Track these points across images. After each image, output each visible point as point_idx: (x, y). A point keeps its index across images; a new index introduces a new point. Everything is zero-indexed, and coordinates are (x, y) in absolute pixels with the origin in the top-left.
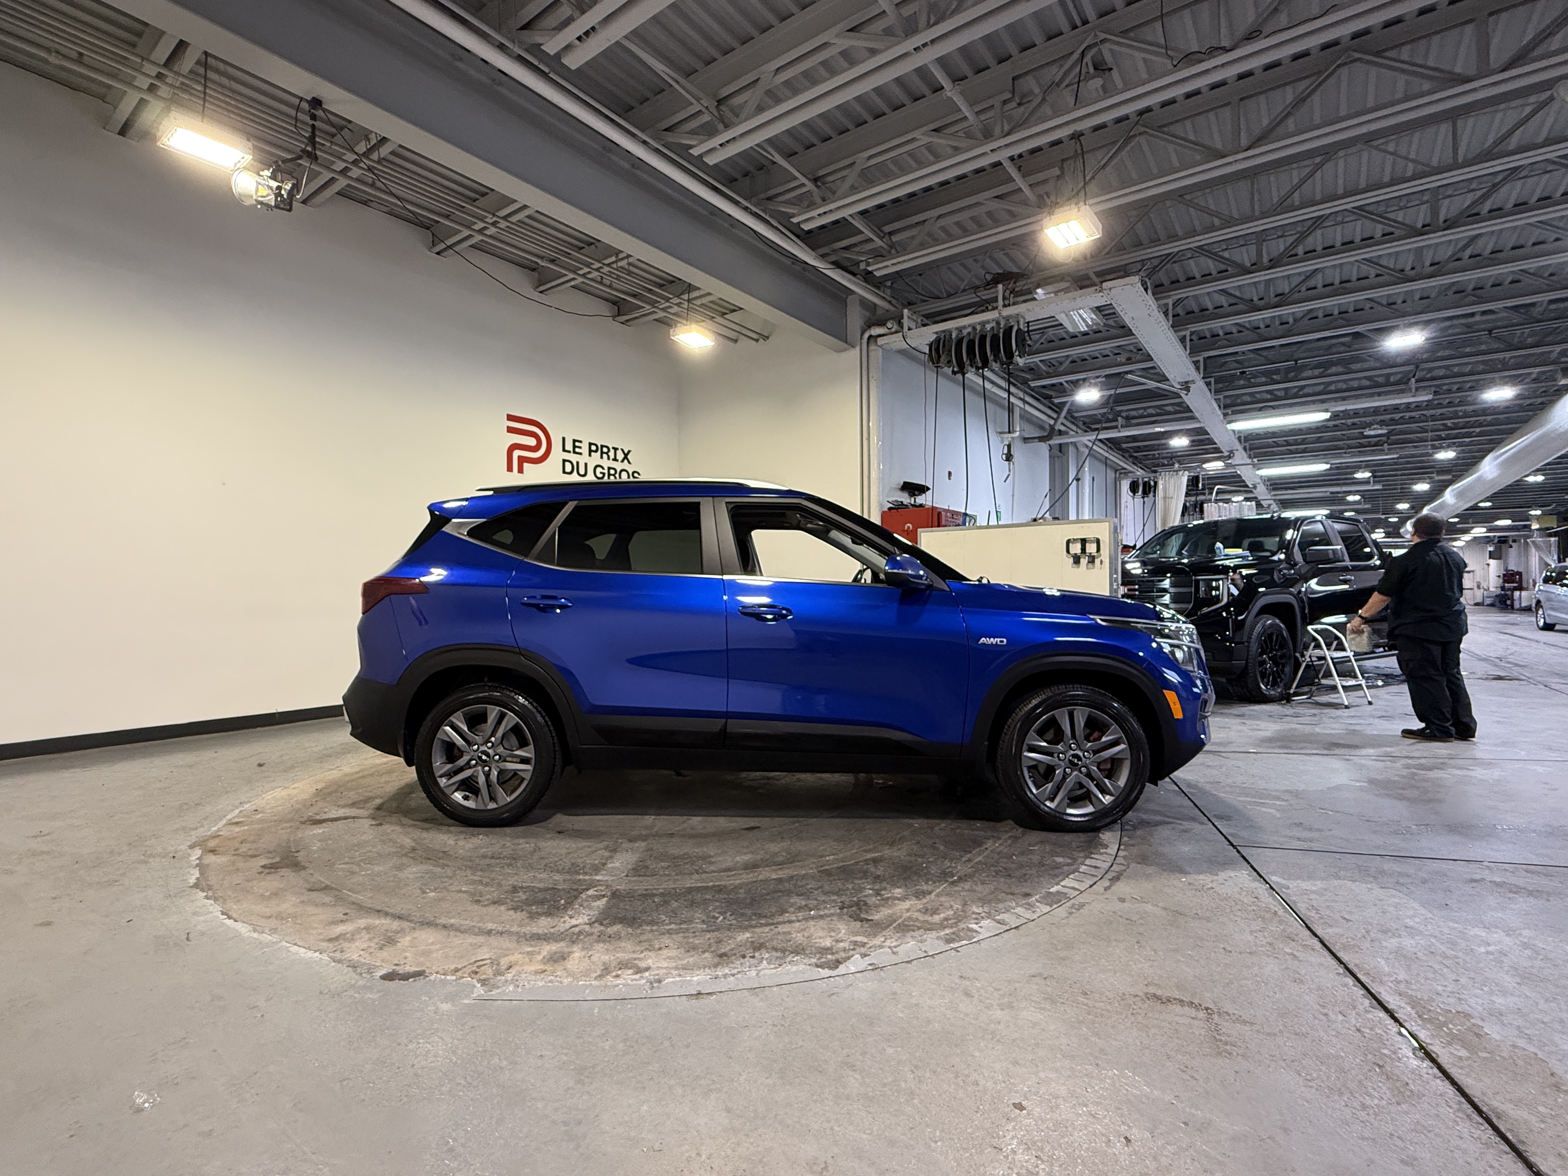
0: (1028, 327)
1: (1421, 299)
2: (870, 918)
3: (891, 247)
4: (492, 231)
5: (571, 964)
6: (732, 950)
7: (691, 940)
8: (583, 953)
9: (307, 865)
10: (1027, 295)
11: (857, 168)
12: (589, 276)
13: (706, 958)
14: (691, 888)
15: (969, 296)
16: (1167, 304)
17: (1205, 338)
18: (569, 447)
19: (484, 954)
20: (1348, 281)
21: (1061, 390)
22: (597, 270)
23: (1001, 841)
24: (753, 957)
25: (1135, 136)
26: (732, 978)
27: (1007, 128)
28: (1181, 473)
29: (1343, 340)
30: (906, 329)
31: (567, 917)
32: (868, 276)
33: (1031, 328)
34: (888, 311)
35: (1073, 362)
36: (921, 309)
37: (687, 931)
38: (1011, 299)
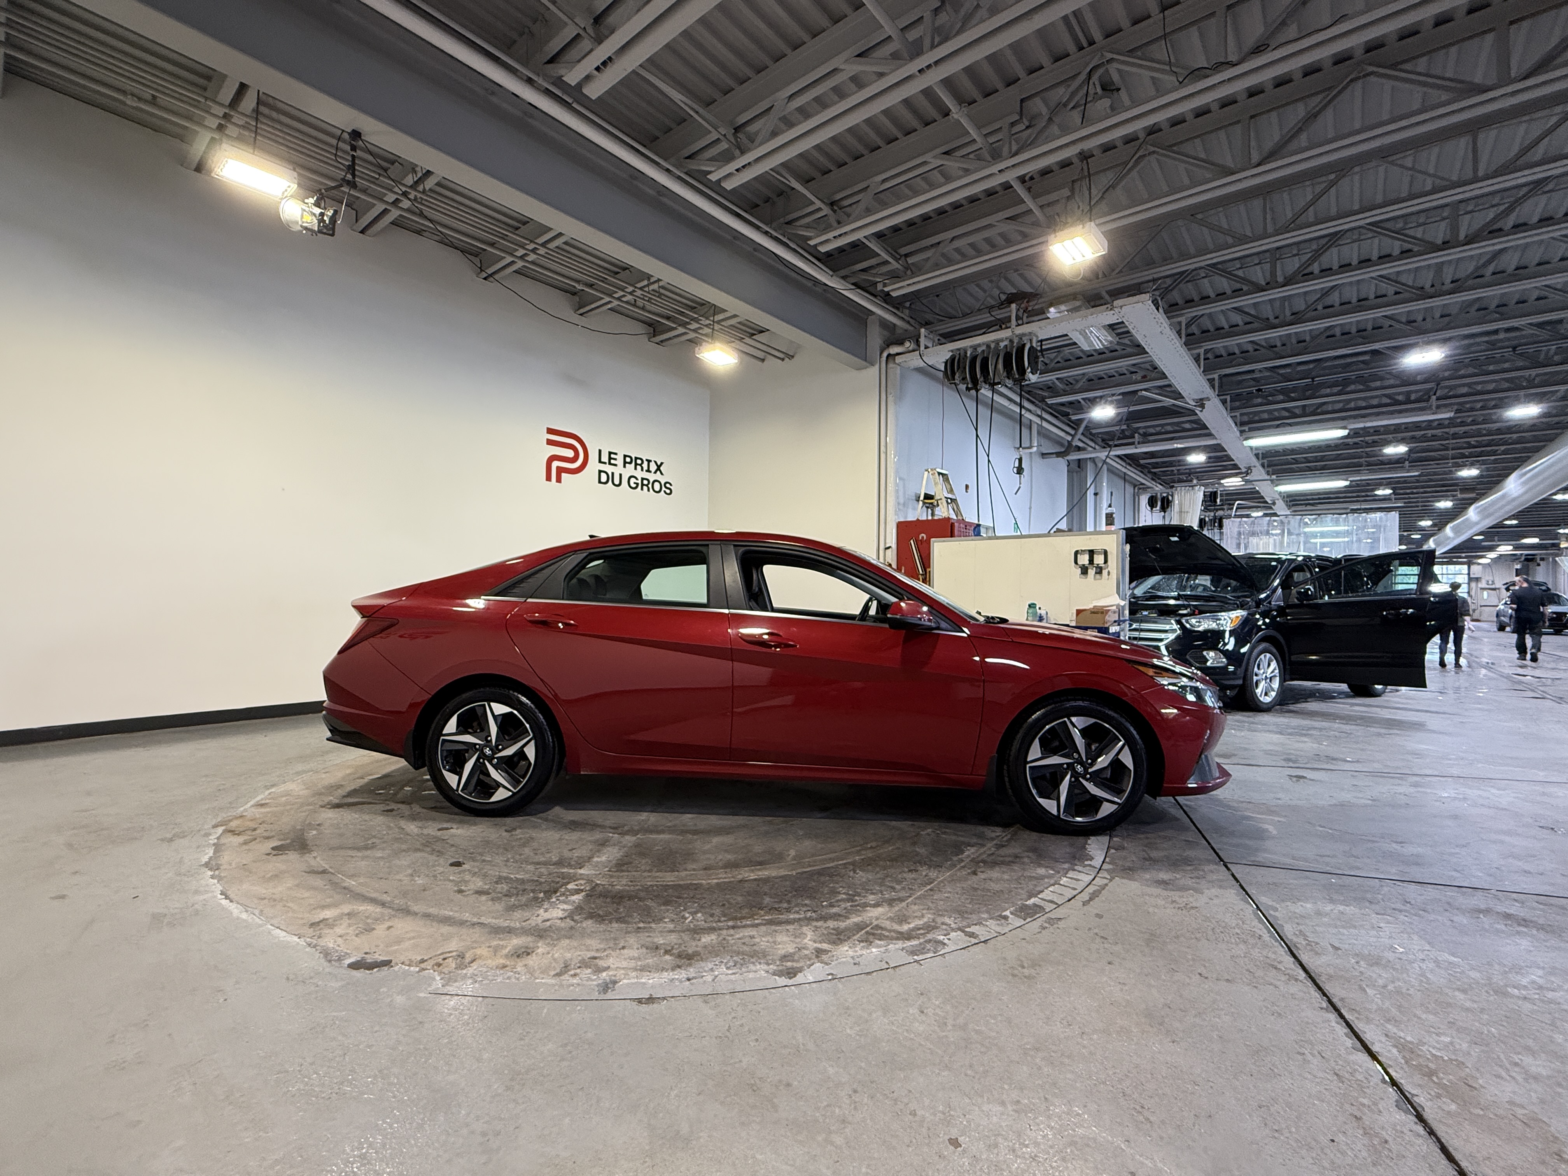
0: (1041, 346)
1: (1442, 316)
3: (907, 269)
4: (531, 257)
5: (532, 961)
6: (694, 952)
7: (655, 940)
8: (548, 949)
9: (313, 847)
10: (1040, 313)
11: (872, 192)
12: (624, 299)
13: (666, 960)
14: (667, 885)
15: (984, 316)
16: (1180, 323)
17: (1222, 356)
18: (605, 458)
20: (1365, 299)
21: (1078, 407)
24: (711, 961)
25: (1144, 156)
26: (687, 983)
27: (1014, 148)
28: (1197, 488)
29: (1361, 358)
30: (922, 348)
31: (542, 911)
32: (886, 298)
33: (1044, 347)
34: (906, 330)
35: (1089, 380)
36: (939, 328)
37: (654, 930)
38: (1025, 318)
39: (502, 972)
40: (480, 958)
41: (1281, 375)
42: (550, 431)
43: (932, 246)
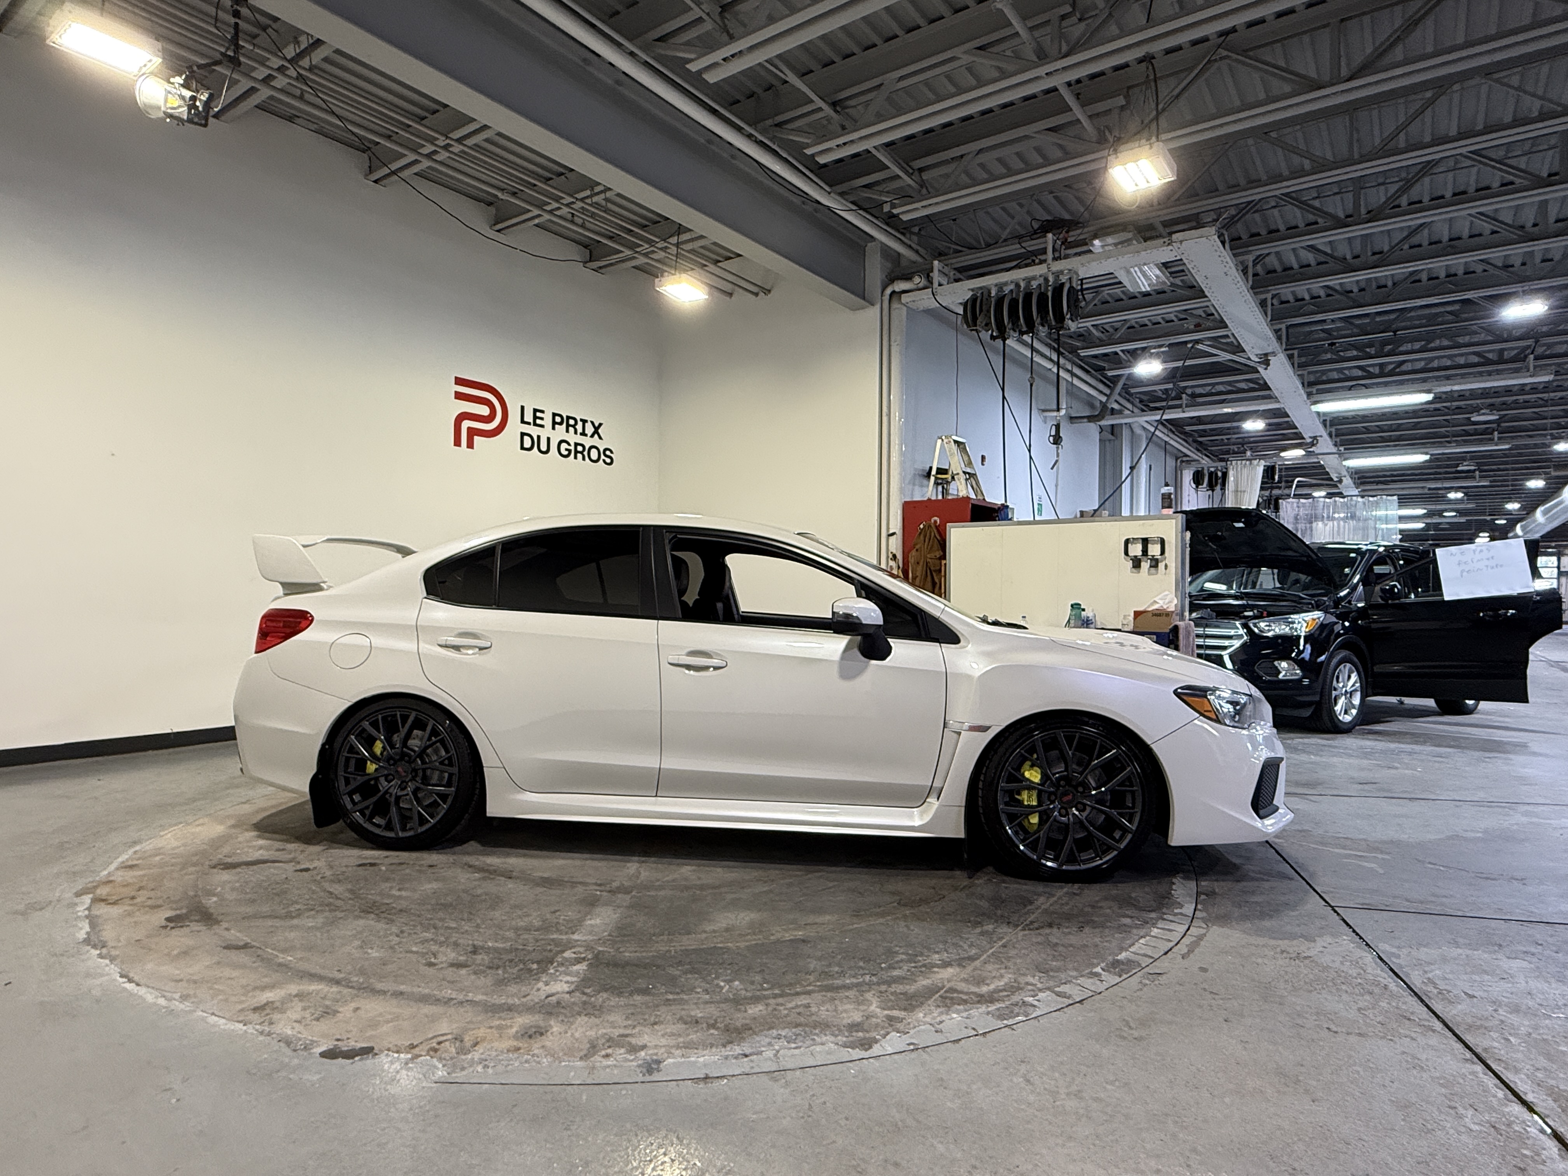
0: (1082, 284)
1: (1543, 261)
3: (922, 186)
4: (443, 156)
6: (743, 1025)
8: (564, 1028)
10: (1082, 246)
11: (884, 92)
13: (712, 1035)
14: (688, 950)
15: (1014, 247)
16: (1247, 262)
17: (1288, 302)
18: (529, 418)
20: (1459, 238)
22: (567, 205)
24: (769, 1034)
25: (1215, 60)
27: (1065, 48)
28: (1255, 462)
29: (1449, 308)
30: (936, 285)
31: (541, 985)
32: (893, 220)
33: (1085, 286)
34: (914, 262)
35: (1133, 329)
36: (954, 261)
37: (686, 1002)
38: (1063, 251)
39: (516, 1055)
40: (484, 1039)
41: (1357, 326)
42: (459, 381)
43: (952, 159)
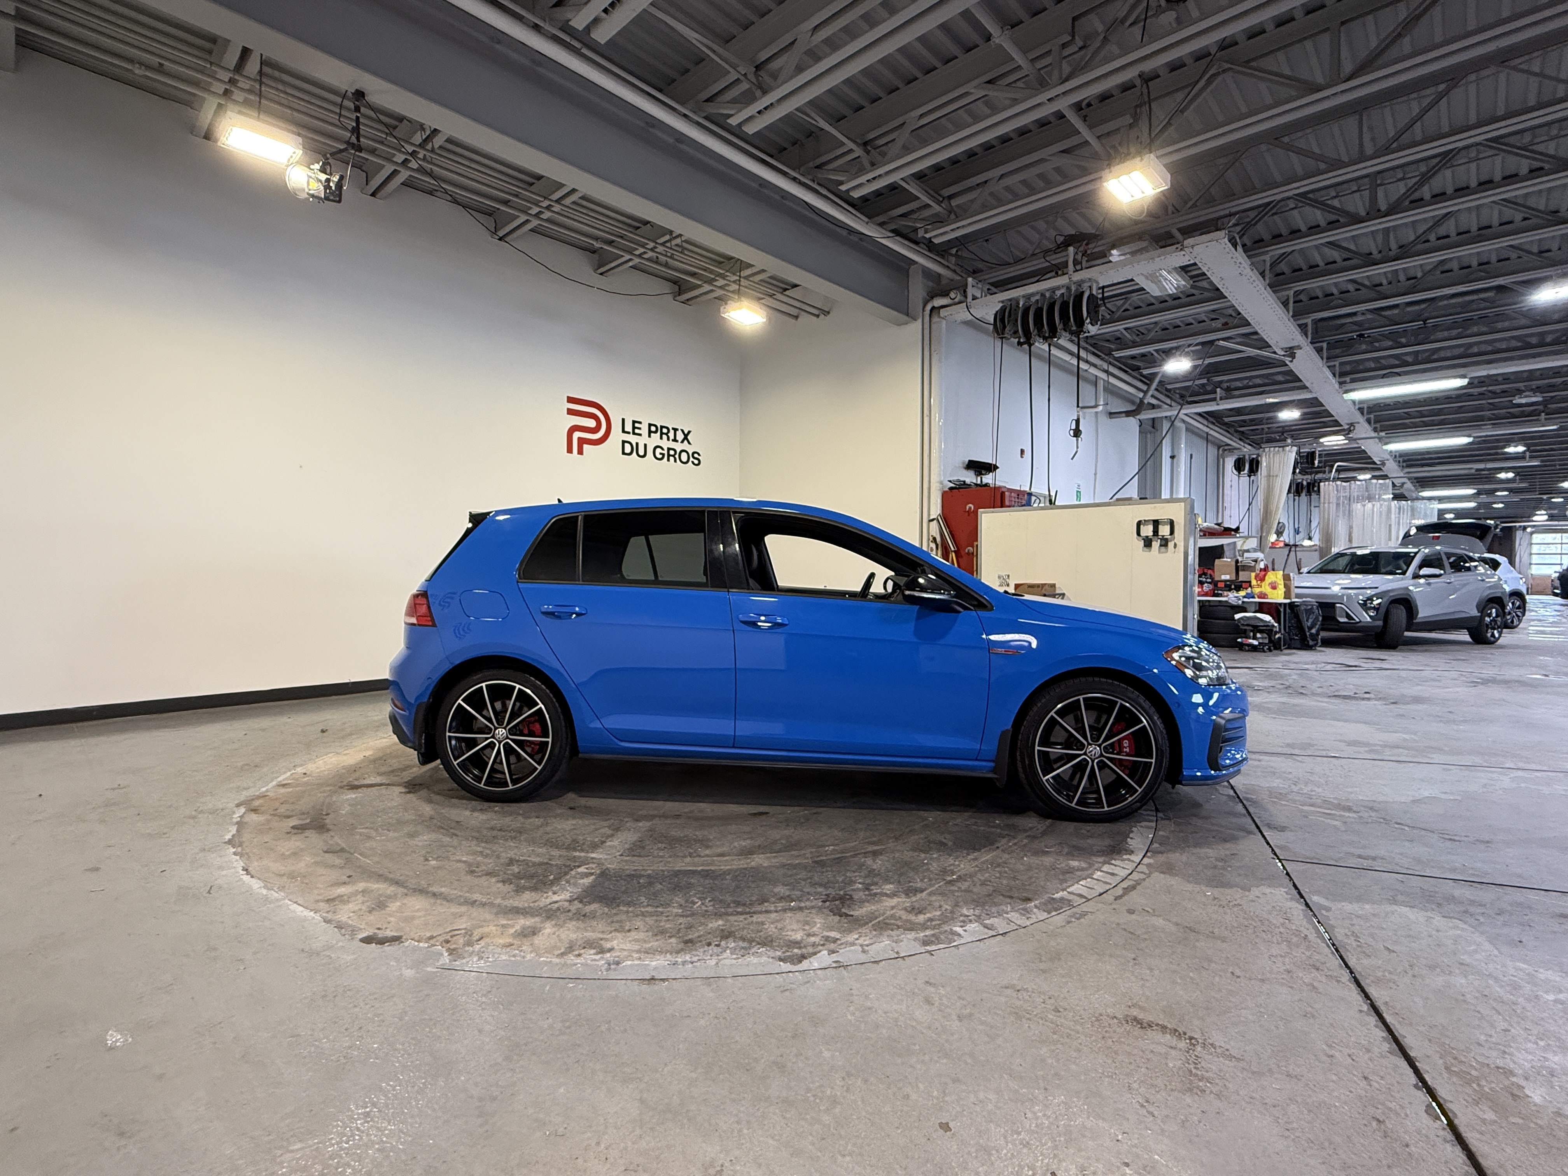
0: (1103, 293)
2: (851, 913)
3: (951, 212)
5: (537, 940)
6: (699, 937)
7: (662, 924)
8: (554, 929)
9: (331, 827)
10: (1101, 257)
11: (908, 129)
12: (645, 256)
13: (671, 943)
14: (679, 871)
15: (1038, 262)
16: (1264, 261)
17: (1317, 298)
18: (629, 428)
19: (462, 924)
20: (1490, 227)
21: (1150, 360)
22: (652, 249)
23: (1016, 841)
24: (717, 945)
25: (1217, 74)
26: (690, 966)
27: (1064, 74)
28: (1288, 450)
30: (970, 299)
31: (550, 893)
32: (930, 245)
34: (952, 280)
35: (1163, 330)
36: (989, 276)
37: (661, 914)
38: (1084, 263)
39: (508, 950)
40: (487, 936)
42: (571, 400)
43: (978, 185)
